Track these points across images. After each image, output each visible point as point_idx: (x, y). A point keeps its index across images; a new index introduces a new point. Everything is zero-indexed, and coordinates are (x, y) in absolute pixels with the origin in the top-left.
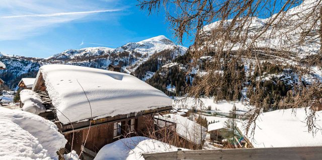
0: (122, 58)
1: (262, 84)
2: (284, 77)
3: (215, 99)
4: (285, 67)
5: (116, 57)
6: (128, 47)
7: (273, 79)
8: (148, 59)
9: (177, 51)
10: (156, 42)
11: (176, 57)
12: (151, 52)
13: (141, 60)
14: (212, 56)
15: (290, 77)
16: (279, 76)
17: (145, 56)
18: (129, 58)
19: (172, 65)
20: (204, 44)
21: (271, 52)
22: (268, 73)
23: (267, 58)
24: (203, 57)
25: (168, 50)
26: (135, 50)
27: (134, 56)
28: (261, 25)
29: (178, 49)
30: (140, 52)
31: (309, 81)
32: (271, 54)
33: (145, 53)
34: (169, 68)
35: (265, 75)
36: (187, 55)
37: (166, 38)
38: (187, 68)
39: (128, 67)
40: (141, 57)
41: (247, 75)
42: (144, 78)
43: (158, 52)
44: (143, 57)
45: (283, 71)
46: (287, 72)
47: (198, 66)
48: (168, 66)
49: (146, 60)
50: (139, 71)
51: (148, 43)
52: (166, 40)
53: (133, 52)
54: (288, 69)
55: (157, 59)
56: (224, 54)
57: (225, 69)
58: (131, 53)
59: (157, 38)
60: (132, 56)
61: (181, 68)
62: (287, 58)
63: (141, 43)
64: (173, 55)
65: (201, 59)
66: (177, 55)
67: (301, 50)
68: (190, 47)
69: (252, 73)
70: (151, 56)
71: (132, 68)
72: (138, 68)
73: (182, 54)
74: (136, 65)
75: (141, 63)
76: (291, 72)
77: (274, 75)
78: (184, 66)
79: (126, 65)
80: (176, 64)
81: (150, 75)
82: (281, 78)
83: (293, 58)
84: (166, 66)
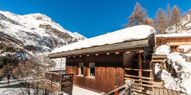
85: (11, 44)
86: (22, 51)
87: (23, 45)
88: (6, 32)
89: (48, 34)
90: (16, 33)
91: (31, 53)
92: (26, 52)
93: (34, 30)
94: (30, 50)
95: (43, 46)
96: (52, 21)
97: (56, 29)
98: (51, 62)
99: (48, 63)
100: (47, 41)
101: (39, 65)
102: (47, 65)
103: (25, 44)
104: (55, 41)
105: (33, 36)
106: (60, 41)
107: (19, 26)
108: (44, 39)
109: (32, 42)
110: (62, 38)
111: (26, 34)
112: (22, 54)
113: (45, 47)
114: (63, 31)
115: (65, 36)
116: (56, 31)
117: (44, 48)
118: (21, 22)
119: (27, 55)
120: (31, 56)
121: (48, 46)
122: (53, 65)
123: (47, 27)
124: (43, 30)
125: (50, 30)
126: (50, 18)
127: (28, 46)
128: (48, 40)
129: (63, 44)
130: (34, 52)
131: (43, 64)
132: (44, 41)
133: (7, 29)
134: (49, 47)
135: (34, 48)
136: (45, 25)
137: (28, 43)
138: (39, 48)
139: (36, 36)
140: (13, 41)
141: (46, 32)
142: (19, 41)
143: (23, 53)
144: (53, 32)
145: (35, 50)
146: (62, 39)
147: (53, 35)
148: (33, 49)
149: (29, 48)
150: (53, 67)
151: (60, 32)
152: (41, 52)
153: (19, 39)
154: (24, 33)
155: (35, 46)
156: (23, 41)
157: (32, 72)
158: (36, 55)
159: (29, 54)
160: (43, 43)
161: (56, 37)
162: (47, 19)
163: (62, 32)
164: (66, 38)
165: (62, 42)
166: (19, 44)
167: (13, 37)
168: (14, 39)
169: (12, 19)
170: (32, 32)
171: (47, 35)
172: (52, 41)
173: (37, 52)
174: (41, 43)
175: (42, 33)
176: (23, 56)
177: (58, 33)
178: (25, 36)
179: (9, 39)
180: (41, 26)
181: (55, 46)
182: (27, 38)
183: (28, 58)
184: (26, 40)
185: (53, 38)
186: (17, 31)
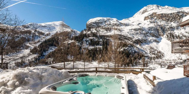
0: (24, 35)
1: (120, 52)
2: (128, 49)
3: (98, 62)
4: (129, 44)
5: (17, 33)
6: (30, 26)
7: (124, 50)
8: (50, 37)
9: (73, 33)
10: (57, 26)
11: (73, 37)
12: (53, 33)
13: (44, 38)
14: (96, 37)
15: (130, 49)
16: (126, 48)
17: (48, 35)
18: (32, 35)
19: (70, 42)
20: (91, 30)
21: (123, 37)
22: (122, 47)
23: (122, 40)
24: (91, 38)
25: (67, 32)
26: (38, 30)
27: (37, 34)
28: (119, 23)
29: (74, 32)
30: (43, 32)
31: (137, 50)
32: (123, 38)
33: (47, 33)
34: (68, 44)
35: (121, 48)
36: (81, 36)
37: (65, 24)
38: (81, 44)
39: (31, 42)
40: (44, 35)
41: (113, 48)
42: (47, 51)
43: (59, 33)
44: (45, 36)
45: (128, 46)
46: (129, 46)
47: (88, 43)
48: (68, 42)
49: (48, 37)
50: (43, 46)
51: (50, 25)
52: (65, 25)
53: (35, 31)
54: (130, 45)
55: (58, 38)
56: (102, 37)
57: (103, 45)
58: (33, 31)
59: (58, 23)
60: (35, 34)
61: (77, 44)
62: (129, 40)
63: (43, 24)
64: (70, 36)
65: (90, 39)
66: (74, 36)
67: (133, 37)
68: (82, 31)
69: (116, 47)
70: (53, 35)
71: (35, 43)
72: (42, 44)
73: (77, 35)
74: (39, 41)
75: (44, 40)
76: (130, 46)
77: (125, 48)
78: (79, 43)
79: (28, 40)
80: (73, 41)
81: (53, 48)
82: (127, 49)
83: (131, 40)
84: (66, 42)
85: (125, 42)
86: (132, 46)
87: (133, 40)
88: (123, 34)
89: (153, 23)
90: (128, 33)
91: (138, 46)
92: (134, 46)
93: (140, 25)
94: (137, 43)
95: (148, 38)
96: (158, 7)
97: (162, 14)
98: (157, 53)
99: (153, 54)
100: (152, 32)
101: (145, 57)
102: (153, 56)
103: (134, 40)
104: (162, 28)
105: (139, 31)
106: (168, 27)
107: (129, 26)
108: (149, 30)
109: (139, 36)
110: (171, 21)
111: (134, 31)
112: (132, 48)
113: (150, 38)
114: (172, 12)
115: (177, 16)
116: (162, 16)
117: (149, 40)
118: (130, 22)
119: (135, 48)
120: (138, 48)
121: (153, 37)
122: (160, 56)
123: (152, 16)
124: (148, 21)
125: (156, 18)
126: (155, 5)
127: (136, 40)
128: (153, 30)
129: (175, 29)
130: (140, 45)
131: (149, 55)
132: (149, 31)
133: (123, 31)
134: (155, 37)
135: (140, 41)
136: (150, 15)
137: (136, 37)
138: (145, 40)
139: (142, 29)
140: (127, 39)
141: (151, 22)
142: (130, 38)
143: (133, 46)
144: (159, 19)
145: (141, 43)
146: (172, 23)
147: (159, 22)
148: (139, 43)
149: (136, 42)
150: (160, 58)
151: (169, 14)
152: (147, 44)
153: (129, 36)
154: (133, 31)
155: (141, 39)
156: (132, 37)
157: (140, 63)
158: (142, 47)
159: (136, 47)
160: (148, 34)
161: (163, 23)
162: (152, 9)
163: (171, 14)
164: (179, 19)
165: (172, 26)
166: (130, 41)
167: (126, 36)
168: (127, 38)
169: (125, 23)
170: (138, 27)
171: (152, 25)
172: (158, 30)
173: (143, 45)
174: (146, 35)
175: (147, 25)
176: (132, 49)
177: (166, 17)
178: (133, 32)
179: (124, 38)
180: (145, 19)
181: (162, 34)
182: (135, 34)
183: (136, 50)
184: (134, 36)
185: (159, 25)
186: (128, 31)
